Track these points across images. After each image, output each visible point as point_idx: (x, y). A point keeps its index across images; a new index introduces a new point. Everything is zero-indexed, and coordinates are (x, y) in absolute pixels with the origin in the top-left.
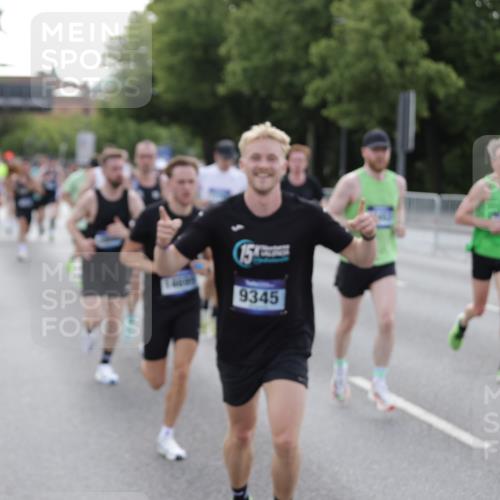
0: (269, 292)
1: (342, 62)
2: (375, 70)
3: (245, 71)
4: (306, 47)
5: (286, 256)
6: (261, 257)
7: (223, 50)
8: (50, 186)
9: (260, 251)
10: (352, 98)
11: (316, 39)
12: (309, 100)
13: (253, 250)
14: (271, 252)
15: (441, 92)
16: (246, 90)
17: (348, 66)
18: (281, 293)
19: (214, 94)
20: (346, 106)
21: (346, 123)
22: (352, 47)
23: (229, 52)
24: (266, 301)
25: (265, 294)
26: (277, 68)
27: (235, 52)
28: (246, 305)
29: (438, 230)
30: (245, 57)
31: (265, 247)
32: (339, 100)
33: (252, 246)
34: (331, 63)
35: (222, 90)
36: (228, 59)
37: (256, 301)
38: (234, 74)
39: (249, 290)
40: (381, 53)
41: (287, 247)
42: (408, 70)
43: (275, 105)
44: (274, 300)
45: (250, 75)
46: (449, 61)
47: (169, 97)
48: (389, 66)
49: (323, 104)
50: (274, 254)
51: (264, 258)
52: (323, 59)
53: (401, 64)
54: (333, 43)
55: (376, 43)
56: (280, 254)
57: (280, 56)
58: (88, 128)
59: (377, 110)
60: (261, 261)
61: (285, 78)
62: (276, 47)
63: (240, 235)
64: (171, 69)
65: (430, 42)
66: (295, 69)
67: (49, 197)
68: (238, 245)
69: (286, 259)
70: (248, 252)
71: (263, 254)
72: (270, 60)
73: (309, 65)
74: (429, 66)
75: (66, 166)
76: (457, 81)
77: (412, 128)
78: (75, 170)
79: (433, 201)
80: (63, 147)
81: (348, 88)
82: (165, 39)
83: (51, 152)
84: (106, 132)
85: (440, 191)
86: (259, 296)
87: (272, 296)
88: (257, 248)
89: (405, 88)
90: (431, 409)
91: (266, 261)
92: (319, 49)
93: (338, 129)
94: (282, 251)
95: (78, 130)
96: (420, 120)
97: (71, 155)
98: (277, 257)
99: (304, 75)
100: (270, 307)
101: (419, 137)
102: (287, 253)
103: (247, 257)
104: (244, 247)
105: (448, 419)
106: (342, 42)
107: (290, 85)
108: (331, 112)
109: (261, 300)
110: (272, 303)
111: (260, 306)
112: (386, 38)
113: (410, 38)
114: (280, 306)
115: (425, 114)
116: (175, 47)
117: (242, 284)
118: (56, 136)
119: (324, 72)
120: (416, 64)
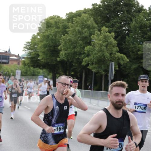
1: (94, 53)
2: (103, 55)
3: (65, 54)
4: (84, 47)
7: (59, 48)
12: (84, 63)
16: (66, 60)
21: (94, 71)
22: (97, 48)
26: (75, 53)
32: (92, 64)
35: (58, 59)
36: (61, 50)
38: (62, 54)
40: (105, 50)
48: (107, 54)
49: (88, 65)
52: (88, 52)
53: (111, 54)
54: (91, 47)
55: (103, 48)
57: (76, 50)
59: (103, 67)
62: (75, 47)
64: (44, 52)
66: (80, 54)
72: (73, 51)
73: (84, 53)
74: (118, 55)
76: (127, 60)
81: (95, 61)
82: (43, 44)
89: (111, 61)
92: (87, 48)
95: (16, 70)
99: (83, 56)
108: (90, 67)
113: (114, 46)
116: (45, 46)
119: (88, 55)
120: (115, 54)
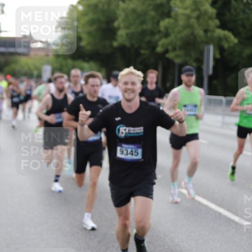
0: (134, 150)
1: (176, 30)
2: (193, 34)
3: (127, 34)
4: (158, 23)
5: (142, 132)
6: (129, 133)
7: (116, 24)
8: (28, 92)
9: (129, 130)
10: (181, 48)
11: (163, 19)
12: (159, 49)
13: (125, 130)
14: (134, 130)
15: (226, 46)
16: (128, 44)
17: (179, 32)
18: (140, 151)
19: (111, 46)
20: (178, 52)
21: (178, 61)
22: (181, 22)
23: (119, 25)
24: (132, 154)
25: (132, 151)
26: (143, 33)
27: (122, 25)
28: (123, 156)
29: (224, 115)
30: (127, 27)
31: (131, 128)
32: (174, 49)
33: (125, 128)
34: (170, 30)
35: (115, 44)
36: (118, 28)
37: (127, 154)
38: (121, 36)
39: (124, 149)
40: (196, 26)
41: (142, 128)
42: (209, 34)
43: (142, 51)
44: (136, 154)
45: (130, 36)
46: (230, 30)
47: (89, 48)
48: (200, 32)
49: (167, 51)
50: (136, 132)
51: (131, 133)
52: (167, 29)
53: (206, 31)
54: (171, 20)
55: (193, 21)
56: (138, 131)
57: (145, 27)
58: (48, 63)
59: (194, 54)
60: (129, 135)
61: (147, 38)
62: (143, 22)
63: (119, 123)
65: (220, 20)
66: (152, 33)
67: (28, 98)
68: (118, 127)
69: (142, 134)
70: (123, 131)
71: (130, 132)
72: (139, 29)
73: (159, 32)
74: (220, 32)
75: (36, 82)
76: (234, 40)
77: (211, 64)
78: (41, 84)
79: (221, 100)
80: (35, 73)
81: (179, 43)
82: (87, 18)
83: (29, 75)
84: (57, 65)
85: (225, 95)
86: (129, 152)
87: (135, 152)
88: (127, 129)
89: (208, 43)
90: (220, 205)
91: (132, 135)
92: (164, 23)
93: (174, 64)
94: (140, 130)
95: (43, 64)
96: (215, 59)
97: (39, 77)
98: (137, 133)
99: (157, 37)
100: (134, 157)
101: (215, 68)
102: (142, 131)
103: (122, 133)
104: (121, 129)
105: (229, 210)
106: (176, 20)
107: (150, 42)
108: (170, 55)
109: (130, 154)
110: (135, 155)
111: (129, 157)
112: (198, 18)
113: (210, 18)
114: (139, 157)
115: (218, 56)
116: (92, 22)
117: (121, 146)
118: (32, 67)
119: (167, 35)
120: (214, 31)
